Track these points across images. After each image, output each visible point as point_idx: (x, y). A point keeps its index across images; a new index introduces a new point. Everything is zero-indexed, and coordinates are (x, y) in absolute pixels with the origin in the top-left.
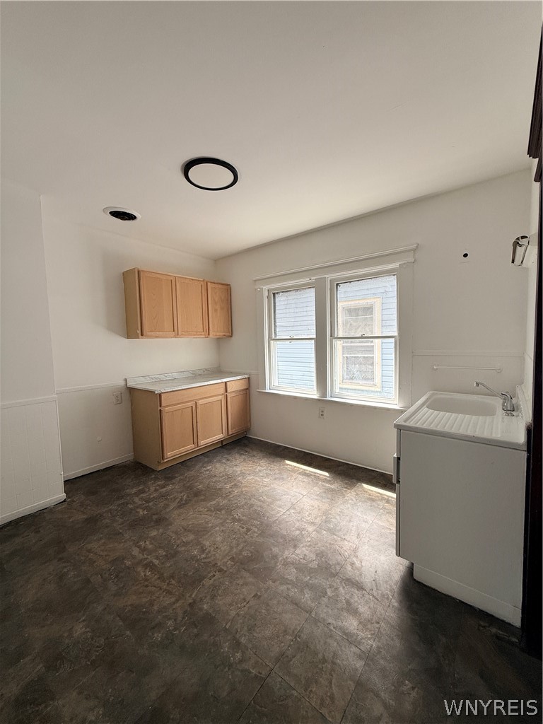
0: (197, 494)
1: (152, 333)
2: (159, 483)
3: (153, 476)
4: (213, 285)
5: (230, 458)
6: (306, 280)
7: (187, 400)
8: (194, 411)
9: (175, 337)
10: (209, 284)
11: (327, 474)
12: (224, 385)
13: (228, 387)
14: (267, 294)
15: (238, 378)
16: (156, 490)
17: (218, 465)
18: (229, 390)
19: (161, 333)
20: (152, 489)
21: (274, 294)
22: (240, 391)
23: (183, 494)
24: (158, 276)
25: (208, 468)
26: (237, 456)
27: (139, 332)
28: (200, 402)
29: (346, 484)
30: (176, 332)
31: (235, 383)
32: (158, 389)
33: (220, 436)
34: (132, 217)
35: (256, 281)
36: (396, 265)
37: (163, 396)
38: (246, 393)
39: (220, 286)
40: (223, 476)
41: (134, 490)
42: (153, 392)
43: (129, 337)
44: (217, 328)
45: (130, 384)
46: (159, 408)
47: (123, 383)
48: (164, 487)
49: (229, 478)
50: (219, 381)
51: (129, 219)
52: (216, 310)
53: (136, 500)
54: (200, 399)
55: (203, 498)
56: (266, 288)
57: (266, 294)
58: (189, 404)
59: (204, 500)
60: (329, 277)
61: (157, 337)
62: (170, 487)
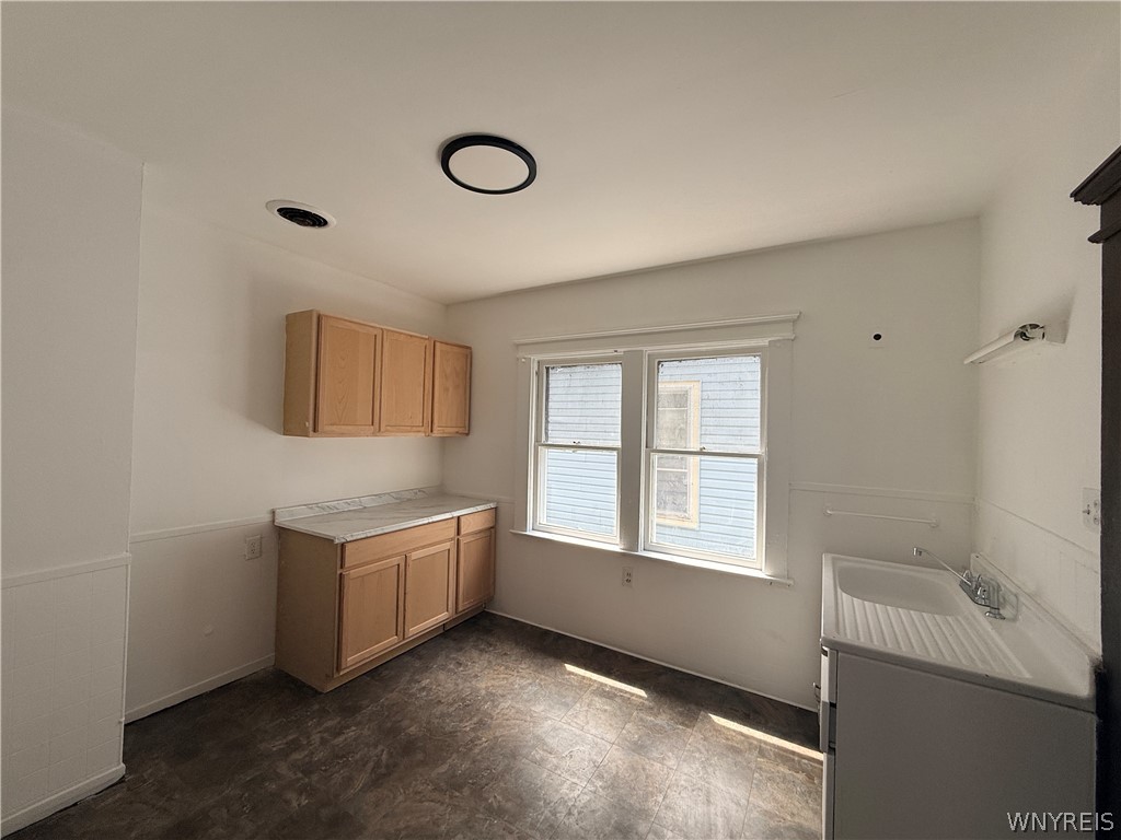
0: (409, 747)
1: (334, 428)
2: (329, 724)
3: (316, 707)
4: (445, 347)
5: (462, 659)
6: (609, 352)
7: (390, 553)
8: (401, 572)
9: (374, 434)
10: (438, 345)
11: (642, 693)
12: (455, 522)
13: (462, 524)
14: (536, 368)
15: (480, 508)
16: (323, 742)
17: (442, 676)
18: (463, 532)
19: (350, 428)
20: (316, 738)
21: (547, 369)
22: (481, 531)
23: (380, 747)
24: (354, 326)
25: (424, 683)
26: (475, 654)
27: (310, 425)
28: (415, 555)
29: (681, 714)
30: (376, 425)
31: (473, 518)
32: (338, 532)
33: (443, 616)
34: (317, 221)
35: (518, 346)
36: (764, 342)
37: (348, 548)
38: (491, 535)
39: (456, 349)
40: (455, 702)
41: (278, 744)
42: (330, 541)
43: (286, 432)
44: (446, 421)
45: (282, 520)
46: (339, 572)
47: (267, 518)
48: (340, 733)
49: (468, 707)
50: (448, 516)
51: (314, 225)
52: (447, 390)
53: (283, 768)
54: (414, 550)
55: (420, 756)
56: (535, 358)
57: (534, 368)
58: (395, 560)
59: (423, 763)
60: (648, 349)
61: (342, 435)
62: (351, 733)
